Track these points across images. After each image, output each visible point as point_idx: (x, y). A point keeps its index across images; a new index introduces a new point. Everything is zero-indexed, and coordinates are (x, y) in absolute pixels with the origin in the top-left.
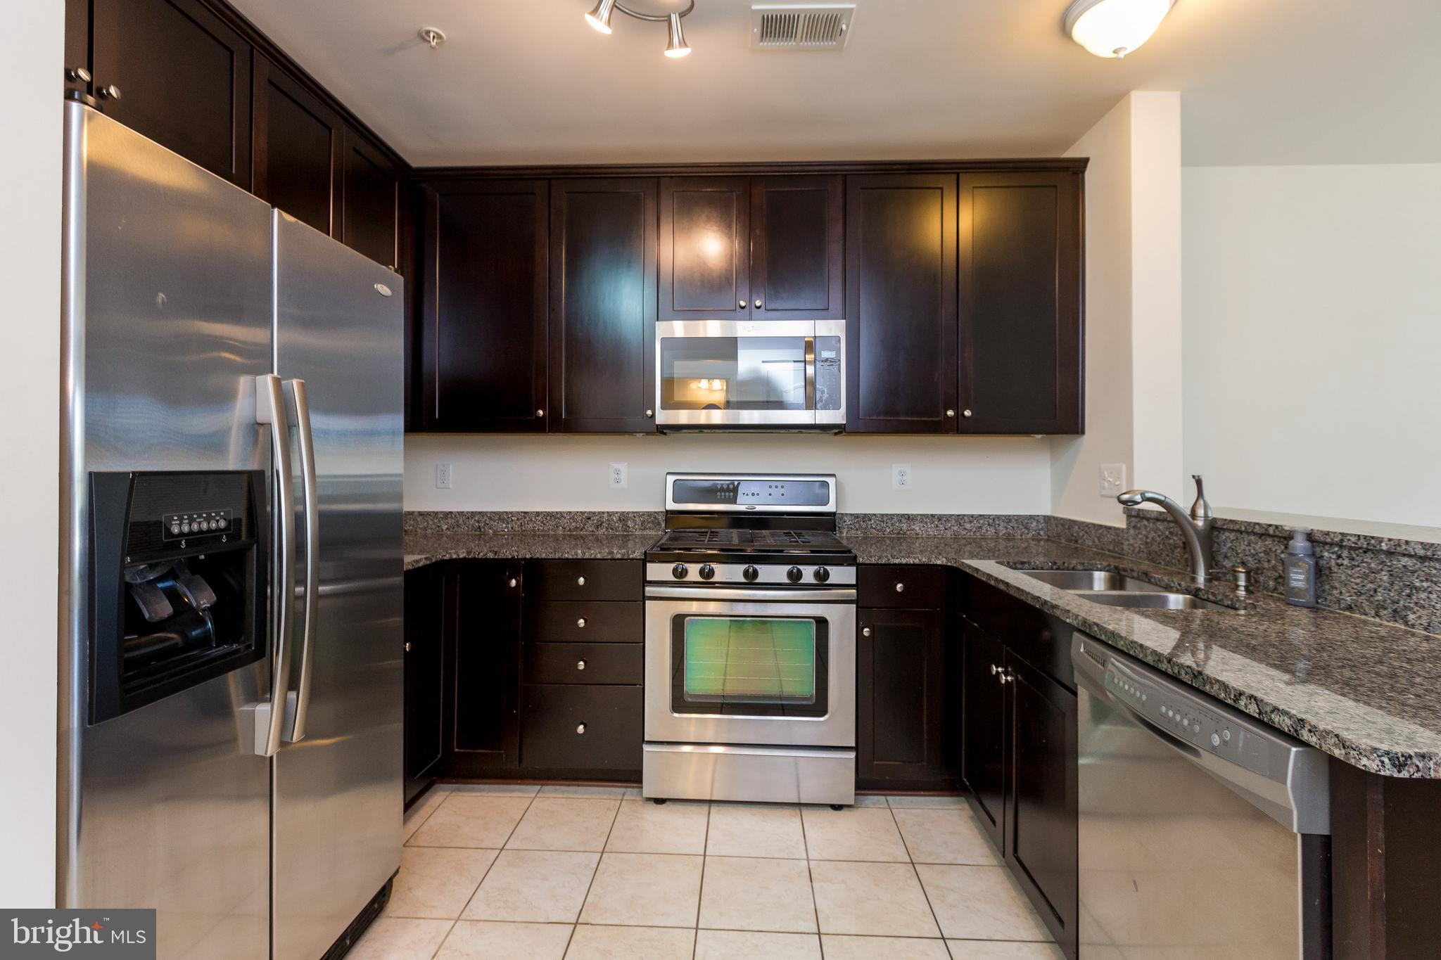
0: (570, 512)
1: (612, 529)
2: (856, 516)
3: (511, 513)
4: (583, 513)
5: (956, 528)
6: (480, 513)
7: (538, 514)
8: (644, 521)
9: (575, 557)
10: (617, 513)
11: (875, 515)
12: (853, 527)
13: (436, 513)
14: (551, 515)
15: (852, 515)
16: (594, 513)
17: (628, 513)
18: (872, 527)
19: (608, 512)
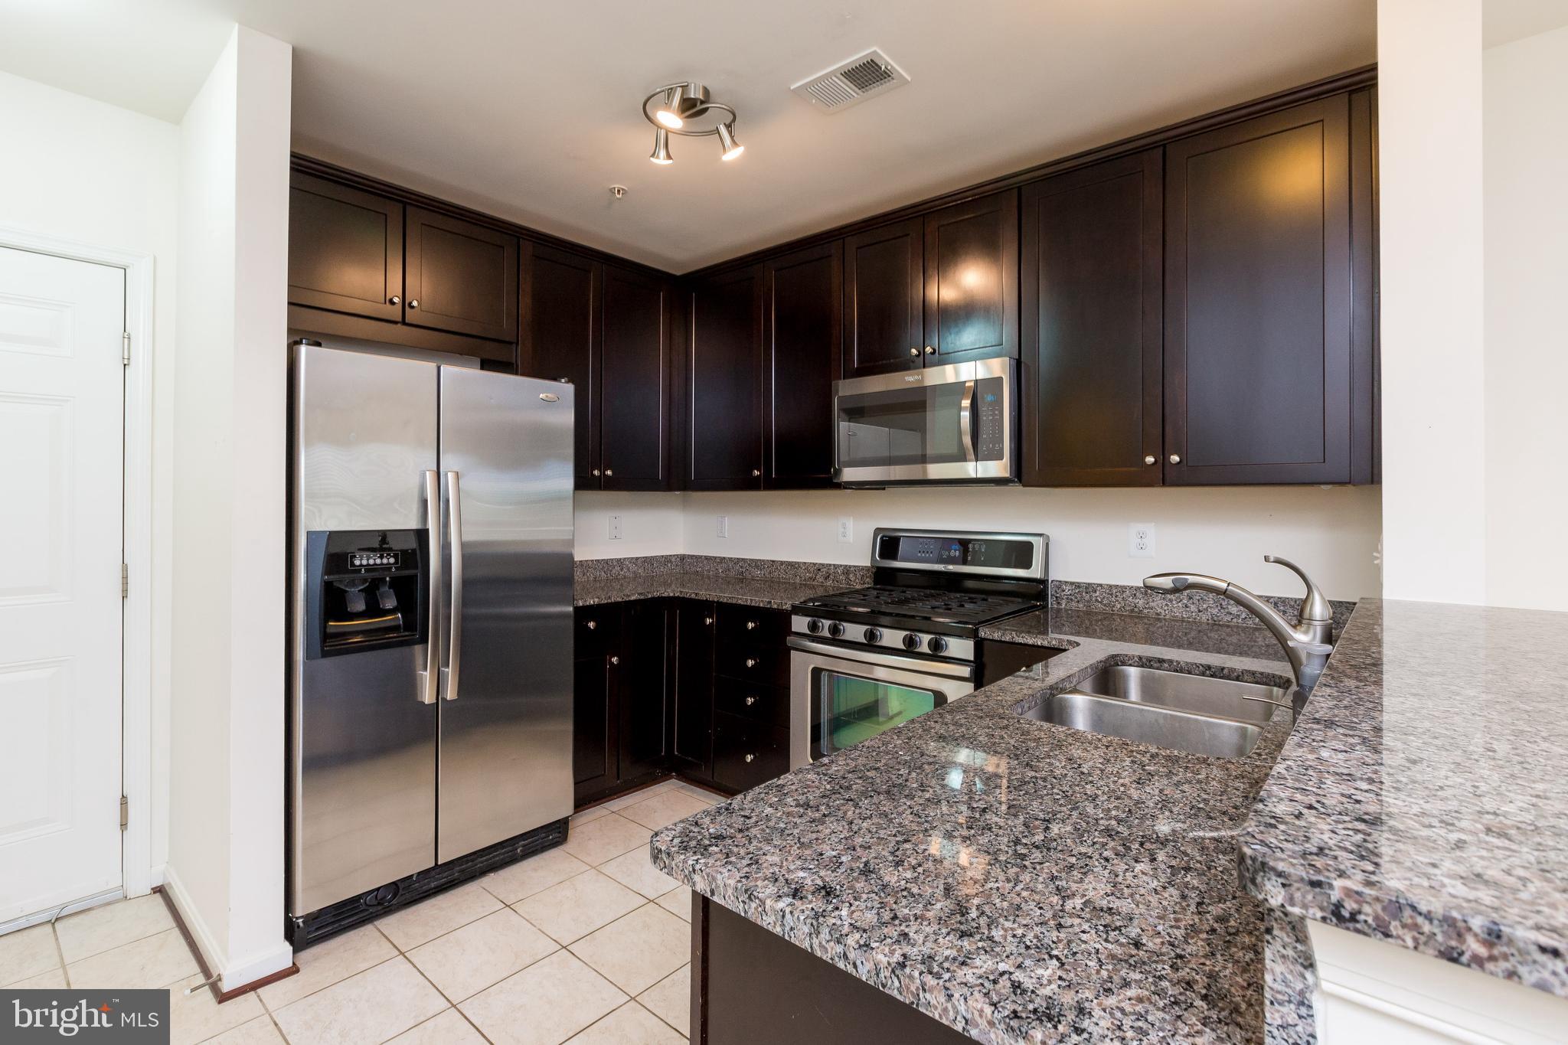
0: (805, 563)
1: (838, 582)
2: (1078, 585)
3: (763, 561)
4: (815, 564)
5: (1215, 611)
6: (743, 559)
7: (782, 563)
8: (863, 575)
9: (745, 603)
10: (841, 566)
11: (1101, 585)
12: (1073, 598)
13: (715, 558)
14: (791, 565)
15: (1072, 583)
16: (823, 565)
17: (850, 567)
18: (1097, 600)
19: (834, 565)
